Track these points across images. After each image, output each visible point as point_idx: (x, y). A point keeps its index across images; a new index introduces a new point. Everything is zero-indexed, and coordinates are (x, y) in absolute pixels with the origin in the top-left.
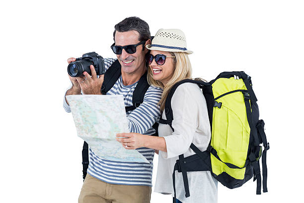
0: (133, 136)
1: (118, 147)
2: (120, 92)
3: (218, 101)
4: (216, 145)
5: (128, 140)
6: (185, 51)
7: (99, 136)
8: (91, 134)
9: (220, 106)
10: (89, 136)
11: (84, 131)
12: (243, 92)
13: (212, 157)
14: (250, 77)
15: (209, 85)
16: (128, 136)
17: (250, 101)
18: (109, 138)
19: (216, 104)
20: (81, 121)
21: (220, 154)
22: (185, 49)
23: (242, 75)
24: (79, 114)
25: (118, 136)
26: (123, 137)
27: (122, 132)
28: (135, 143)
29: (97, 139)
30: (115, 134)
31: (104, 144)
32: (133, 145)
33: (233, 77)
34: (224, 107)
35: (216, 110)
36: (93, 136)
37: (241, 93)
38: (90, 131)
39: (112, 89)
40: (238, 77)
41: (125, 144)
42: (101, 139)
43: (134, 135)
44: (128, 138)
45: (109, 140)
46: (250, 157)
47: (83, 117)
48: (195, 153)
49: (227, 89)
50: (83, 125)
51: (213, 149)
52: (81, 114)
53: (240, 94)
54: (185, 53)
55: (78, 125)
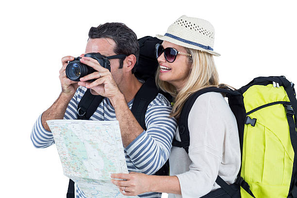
0: (133, 178)
1: (116, 192)
2: (108, 118)
3: (252, 116)
4: (248, 177)
5: (126, 183)
6: (209, 51)
7: (90, 176)
8: (80, 173)
9: (254, 122)
10: (77, 175)
11: (71, 168)
12: (285, 104)
13: (243, 192)
14: (294, 84)
15: (239, 95)
16: (127, 178)
17: (293, 117)
18: (104, 180)
19: (248, 121)
20: (67, 155)
21: (254, 188)
22: (209, 48)
23: (283, 82)
24: (64, 145)
25: (113, 176)
26: (120, 178)
27: (118, 172)
28: (136, 188)
29: (88, 179)
30: (110, 174)
31: (98, 187)
32: (133, 190)
33: (272, 84)
34: (259, 125)
35: (248, 129)
36: (83, 176)
37: (282, 105)
38: (78, 169)
39: (95, 113)
40: (278, 84)
41: (123, 188)
42: (93, 181)
43: (135, 176)
44: (126, 180)
45: (103, 181)
46: (292, 192)
47: (69, 149)
48: (220, 187)
49: (264, 100)
50: (69, 160)
51: (244, 181)
52: (67, 146)
53: (281, 107)
54: (208, 54)
55: (64, 160)
